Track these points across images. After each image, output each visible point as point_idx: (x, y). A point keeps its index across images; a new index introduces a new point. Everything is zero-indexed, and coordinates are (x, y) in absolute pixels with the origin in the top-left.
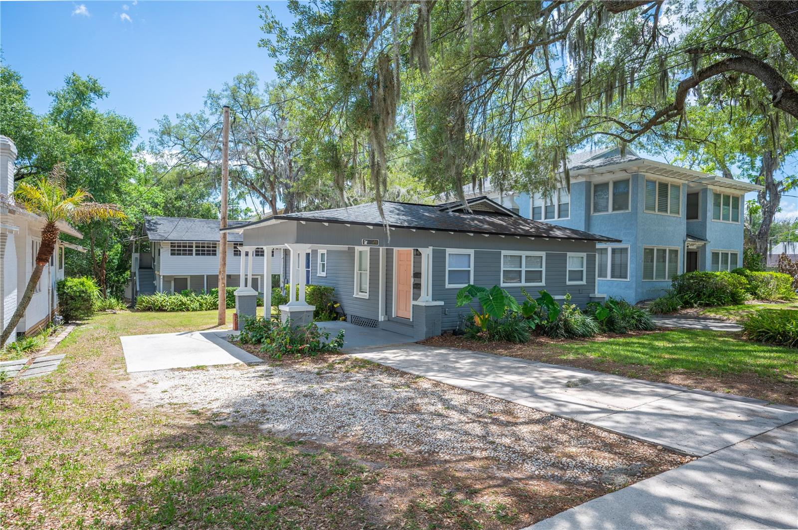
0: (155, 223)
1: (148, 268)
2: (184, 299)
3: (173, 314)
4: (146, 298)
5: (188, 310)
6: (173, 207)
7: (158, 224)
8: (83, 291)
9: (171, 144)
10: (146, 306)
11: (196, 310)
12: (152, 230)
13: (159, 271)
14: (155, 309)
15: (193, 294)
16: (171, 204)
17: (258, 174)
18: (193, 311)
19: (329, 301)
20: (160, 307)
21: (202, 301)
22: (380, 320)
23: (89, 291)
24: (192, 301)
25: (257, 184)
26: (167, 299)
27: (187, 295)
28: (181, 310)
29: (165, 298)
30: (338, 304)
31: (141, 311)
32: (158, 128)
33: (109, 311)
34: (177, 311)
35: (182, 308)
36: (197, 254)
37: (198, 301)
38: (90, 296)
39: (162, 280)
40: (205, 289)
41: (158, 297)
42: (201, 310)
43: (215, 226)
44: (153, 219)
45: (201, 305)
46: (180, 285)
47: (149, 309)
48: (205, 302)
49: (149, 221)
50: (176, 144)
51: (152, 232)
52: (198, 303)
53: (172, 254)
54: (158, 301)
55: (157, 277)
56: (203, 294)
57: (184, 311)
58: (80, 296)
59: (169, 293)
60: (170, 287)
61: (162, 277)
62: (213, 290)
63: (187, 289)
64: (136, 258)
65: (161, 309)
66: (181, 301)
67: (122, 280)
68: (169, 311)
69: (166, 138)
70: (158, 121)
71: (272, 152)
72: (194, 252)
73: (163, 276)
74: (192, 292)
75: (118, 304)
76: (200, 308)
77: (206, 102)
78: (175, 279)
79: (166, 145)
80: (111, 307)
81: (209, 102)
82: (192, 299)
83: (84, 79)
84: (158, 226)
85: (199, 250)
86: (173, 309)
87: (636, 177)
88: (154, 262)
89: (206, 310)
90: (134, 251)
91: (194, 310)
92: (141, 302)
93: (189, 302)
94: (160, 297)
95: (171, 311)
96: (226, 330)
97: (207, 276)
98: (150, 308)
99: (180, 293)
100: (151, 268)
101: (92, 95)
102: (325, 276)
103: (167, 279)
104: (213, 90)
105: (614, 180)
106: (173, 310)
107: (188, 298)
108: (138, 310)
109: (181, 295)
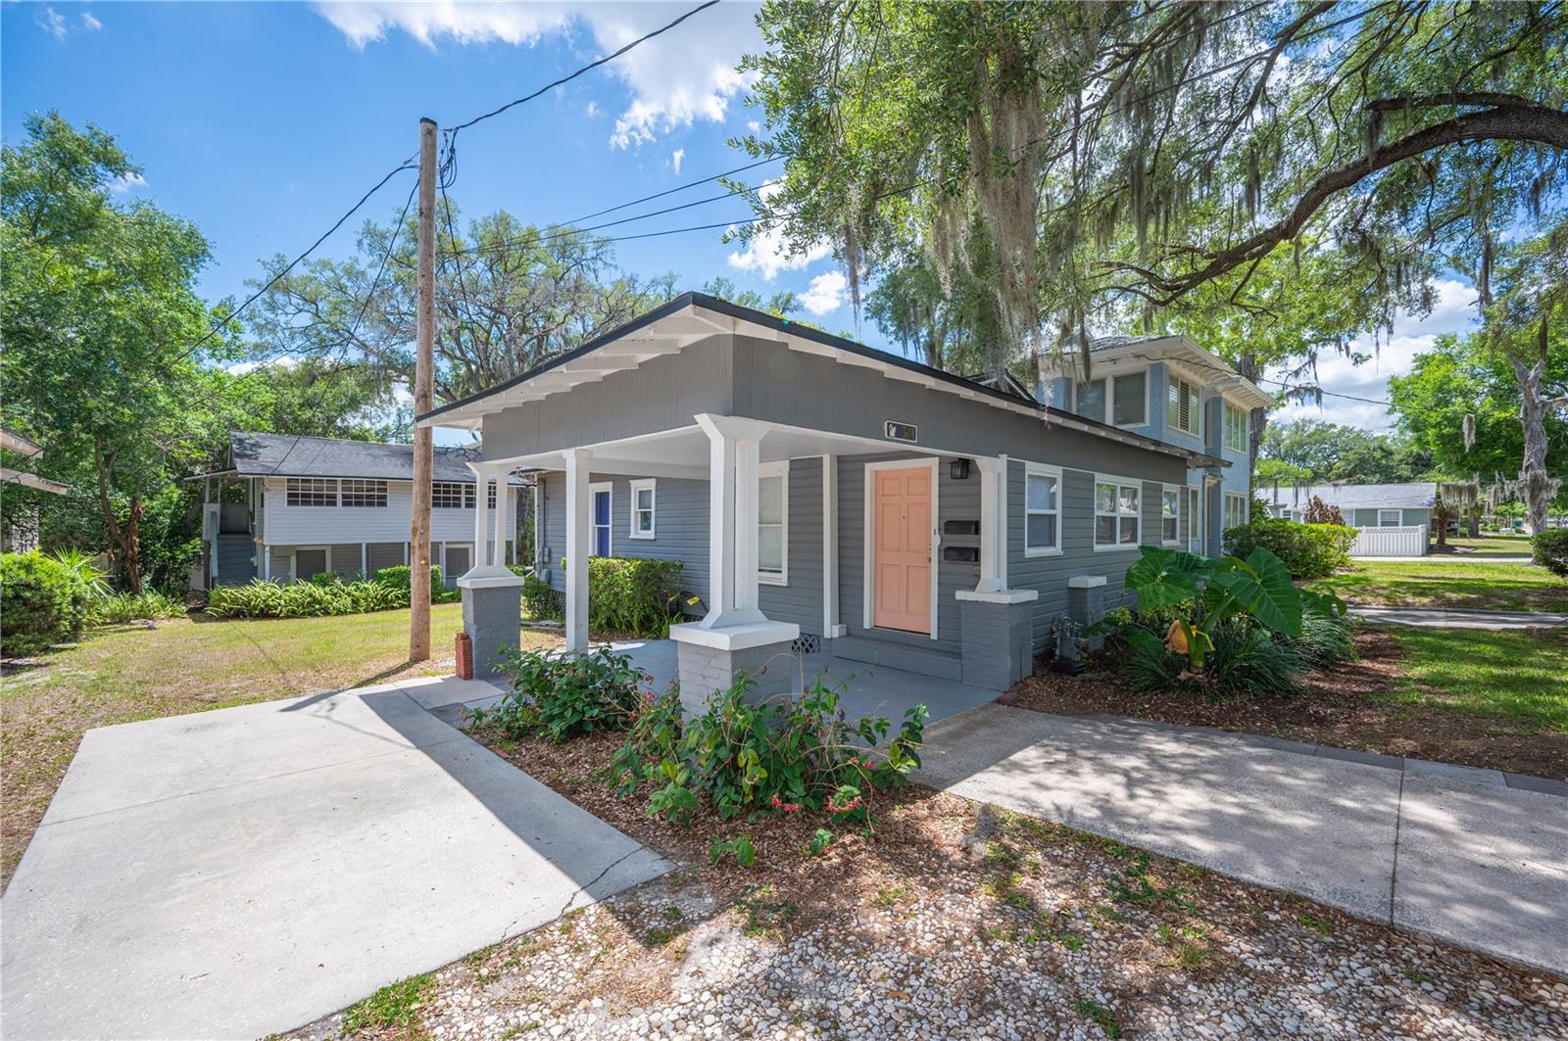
0: (253, 445)
1: (239, 531)
2: (319, 592)
3: (294, 623)
4: (229, 592)
5: (327, 613)
6: (296, 420)
7: (261, 447)
8: (28, 586)
9: (291, 309)
10: (231, 609)
11: (345, 613)
12: (246, 456)
13: (261, 537)
14: (251, 615)
15: (338, 582)
16: (290, 414)
17: (458, 375)
18: (337, 614)
19: (673, 592)
20: (262, 609)
21: (357, 594)
22: (827, 635)
23: (47, 585)
24: (335, 595)
25: (456, 390)
26: (279, 592)
27: (324, 584)
28: (312, 614)
29: (273, 590)
30: (696, 599)
31: (217, 620)
32: (263, 276)
33: (138, 623)
34: (303, 615)
35: (312, 609)
36: (345, 504)
37: (349, 594)
38: (50, 598)
39: (267, 555)
40: (364, 572)
41: (258, 589)
42: (356, 611)
43: (382, 453)
44: (250, 438)
45: (355, 602)
46: (310, 563)
47: (238, 615)
48: (364, 595)
49: (241, 441)
50: (300, 311)
51: (246, 460)
52: (349, 599)
53: (290, 503)
54: (257, 597)
55: (259, 549)
56: (359, 580)
57: (318, 616)
58: (17, 597)
59: (284, 581)
60: (289, 569)
61: (267, 549)
62: (382, 571)
63: (324, 571)
64: (213, 514)
65: (266, 614)
66: (311, 595)
67: (182, 557)
68: (282, 618)
69: (280, 298)
70: (264, 264)
71: (485, 335)
72: (339, 500)
73: (272, 548)
74: (335, 577)
75: (163, 607)
76: (353, 608)
77: (360, 242)
78: (298, 552)
79: (280, 312)
80: (144, 614)
81: (366, 242)
82: (336, 591)
83: (80, 132)
84: (260, 450)
85: (350, 497)
86: (294, 612)
87: (1158, 369)
88: (253, 520)
89: (366, 611)
90: (207, 500)
91: (340, 613)
92: (219, 600)
93: (329, 597)
94: (261, 590)
95: (287, 617)
96: (437, 679)
97: (368, 546)
98: (240, 613)
99: (308, 579)
100: (246, 532)
101: (99, 169)
102: (652, 537)
103: (280, 554)
104: (373, 222)
105: (1116, 374)
106: (292, 615)
107: (327, 589)
108: (210, 619)
109: (310, 584)
